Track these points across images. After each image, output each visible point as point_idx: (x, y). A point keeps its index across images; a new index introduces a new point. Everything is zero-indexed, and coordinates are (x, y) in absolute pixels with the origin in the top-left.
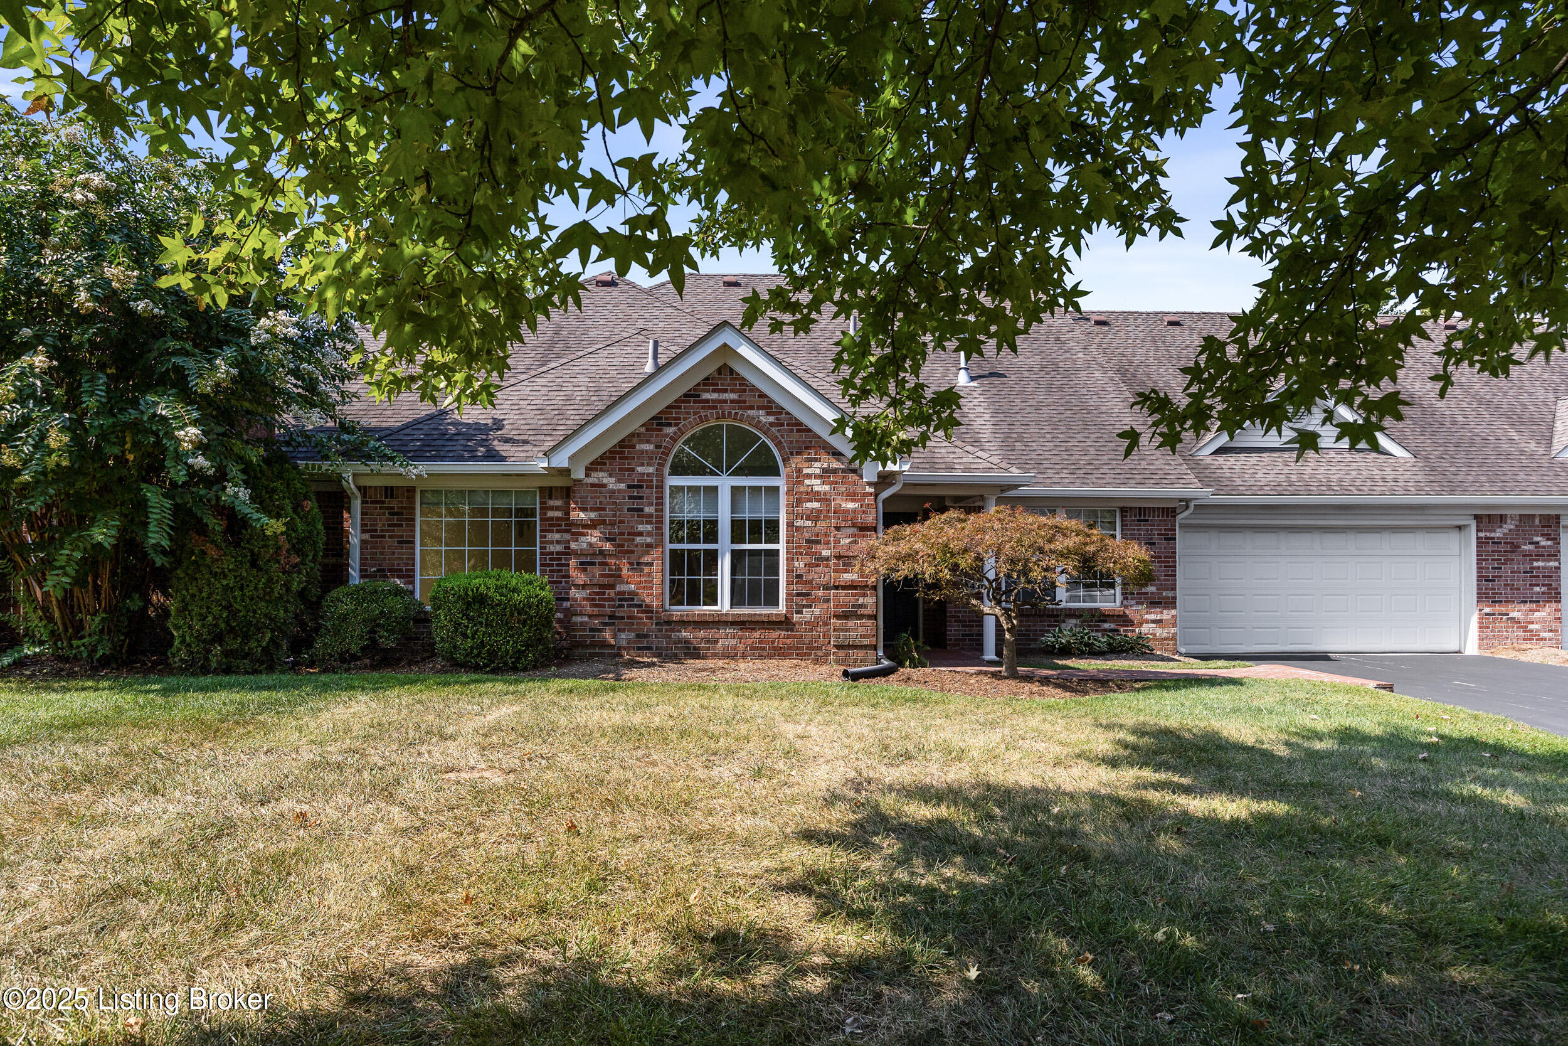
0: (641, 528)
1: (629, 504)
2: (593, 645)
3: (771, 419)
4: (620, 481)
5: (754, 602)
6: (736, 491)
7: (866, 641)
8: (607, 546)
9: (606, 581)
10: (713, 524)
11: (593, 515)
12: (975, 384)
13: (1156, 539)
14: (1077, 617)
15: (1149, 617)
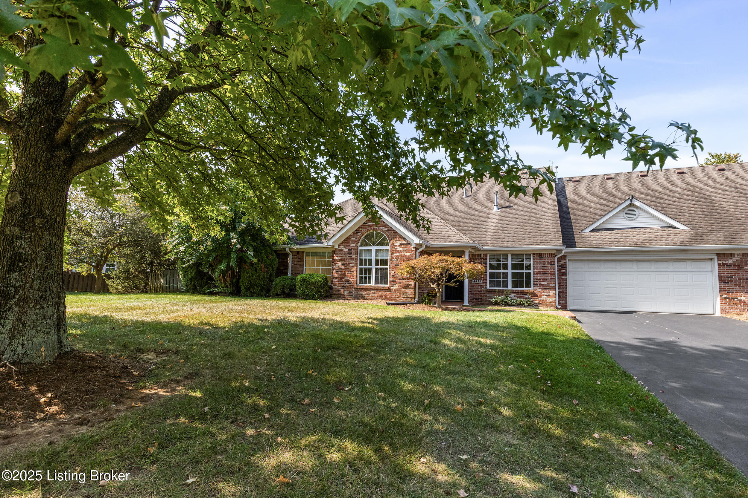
0: (351, 262)
1: (348, 255)
2: (338, 294)
3: (386, 229)
4: (346, 249)
5: (381, 283)
6: (377, 251)
7: (411, 296)
8: (343, 267)
9: (342, 276)
10: (370, 260)
11: (339, 258)
12: (499, 211)
13: (546, 265)
14: (515, 293)
15: (544, 294)
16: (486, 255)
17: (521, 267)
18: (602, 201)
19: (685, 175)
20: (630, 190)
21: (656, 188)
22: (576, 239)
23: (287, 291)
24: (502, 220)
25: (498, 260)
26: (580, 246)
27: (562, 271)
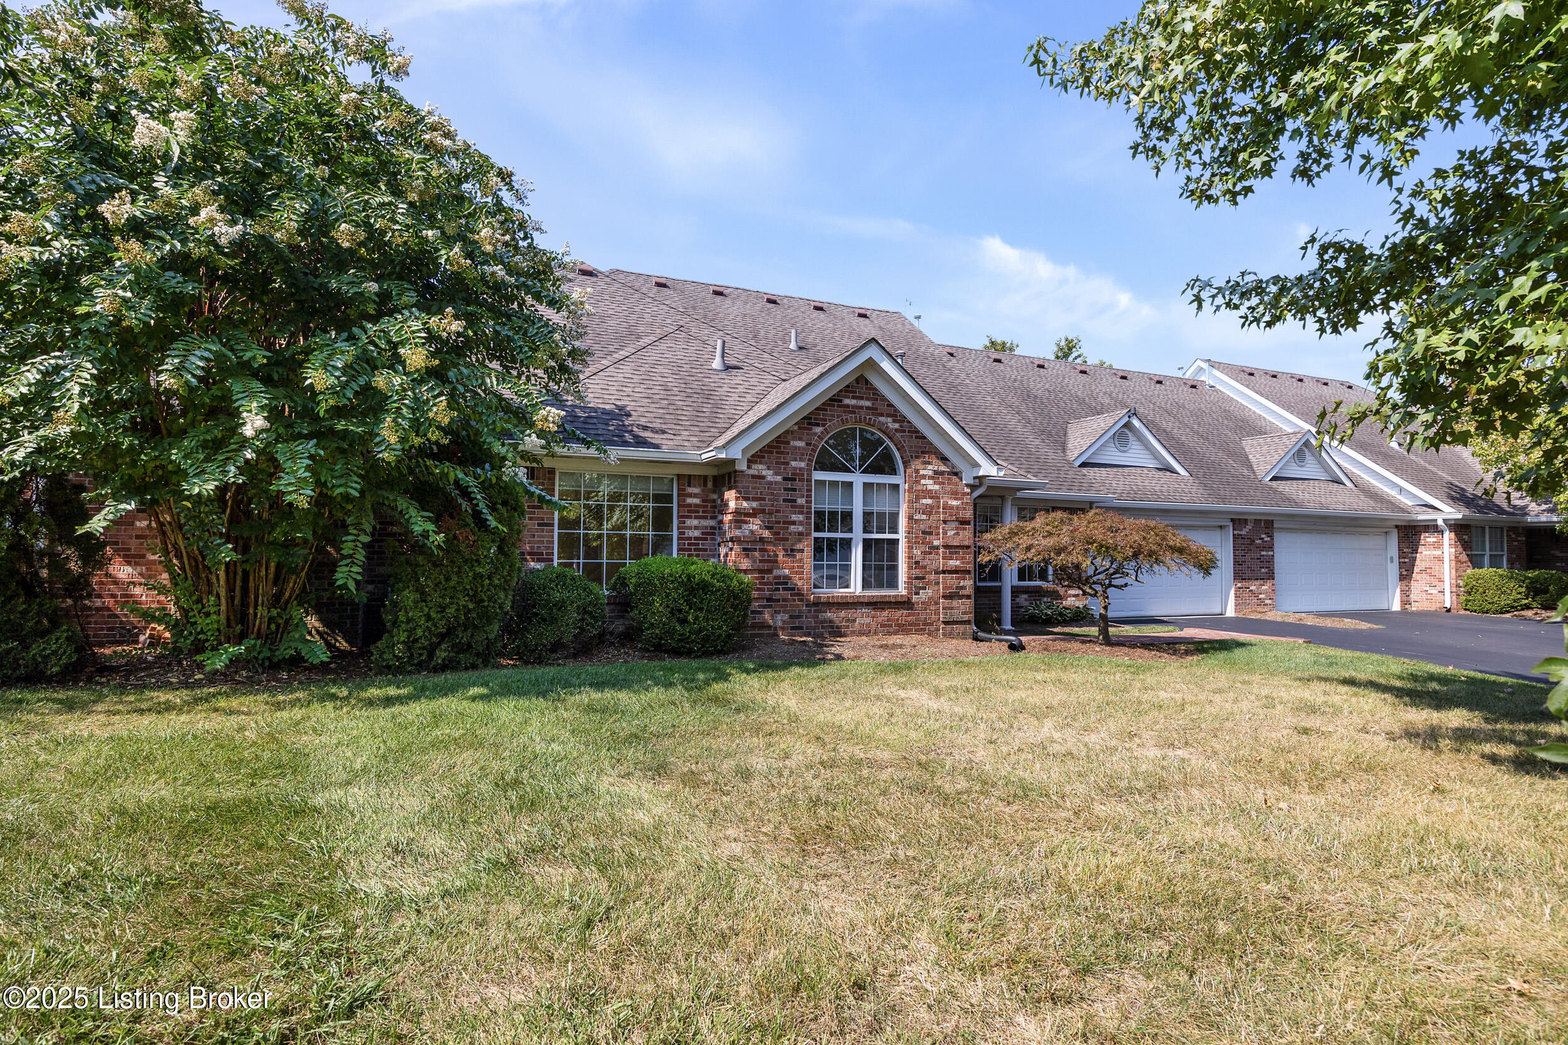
0: (794, 517)
1: (784, 495)
2: (754, 626)
3: (897, 426)
4: (776, 474)
5: (880, 585)
6: (867, 486)
7: (966, 617)
8: (766, 534)
9: (766, 566)
10: (848, 516)
11: (754, 504)
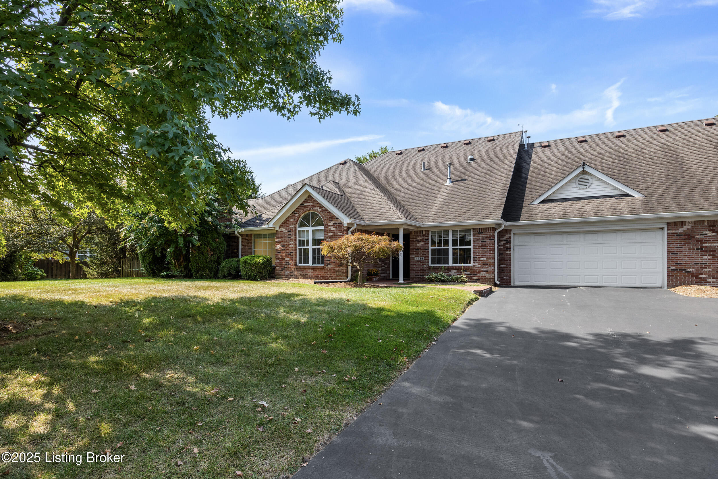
0: (291, 243)
1: (288, 236)
2: (280, 275)
3: (321, 209)
4: (286, 230)
5: (318, 263)
6: (313, 231)
10: (308, 241)
11: (280, 240)
12: (452, 184)
13: (486, 240)
14: (455, 269)
15: (483, 269)
16: (428, 231)
17: (462, 242)
18: (565, 168)
19: (666, 133)
20: (600, 154)
21: (629, 150)
22: (523, 212)
23: (233, 273)
24: (451, 195)
25: (440, 237)
26: (524, 219)
27: (507, 245)
